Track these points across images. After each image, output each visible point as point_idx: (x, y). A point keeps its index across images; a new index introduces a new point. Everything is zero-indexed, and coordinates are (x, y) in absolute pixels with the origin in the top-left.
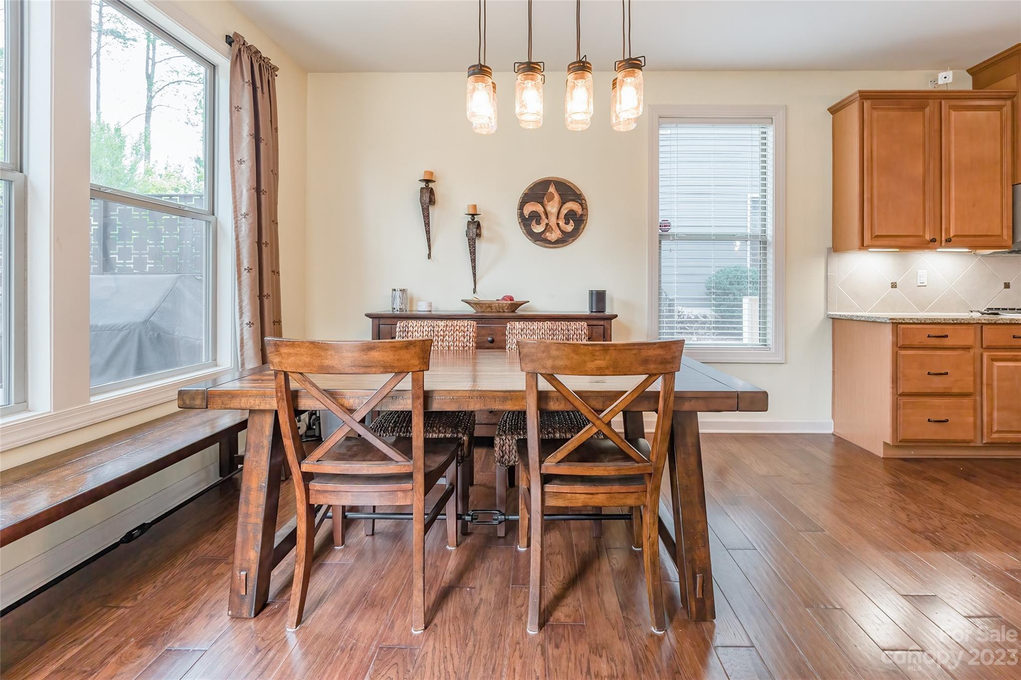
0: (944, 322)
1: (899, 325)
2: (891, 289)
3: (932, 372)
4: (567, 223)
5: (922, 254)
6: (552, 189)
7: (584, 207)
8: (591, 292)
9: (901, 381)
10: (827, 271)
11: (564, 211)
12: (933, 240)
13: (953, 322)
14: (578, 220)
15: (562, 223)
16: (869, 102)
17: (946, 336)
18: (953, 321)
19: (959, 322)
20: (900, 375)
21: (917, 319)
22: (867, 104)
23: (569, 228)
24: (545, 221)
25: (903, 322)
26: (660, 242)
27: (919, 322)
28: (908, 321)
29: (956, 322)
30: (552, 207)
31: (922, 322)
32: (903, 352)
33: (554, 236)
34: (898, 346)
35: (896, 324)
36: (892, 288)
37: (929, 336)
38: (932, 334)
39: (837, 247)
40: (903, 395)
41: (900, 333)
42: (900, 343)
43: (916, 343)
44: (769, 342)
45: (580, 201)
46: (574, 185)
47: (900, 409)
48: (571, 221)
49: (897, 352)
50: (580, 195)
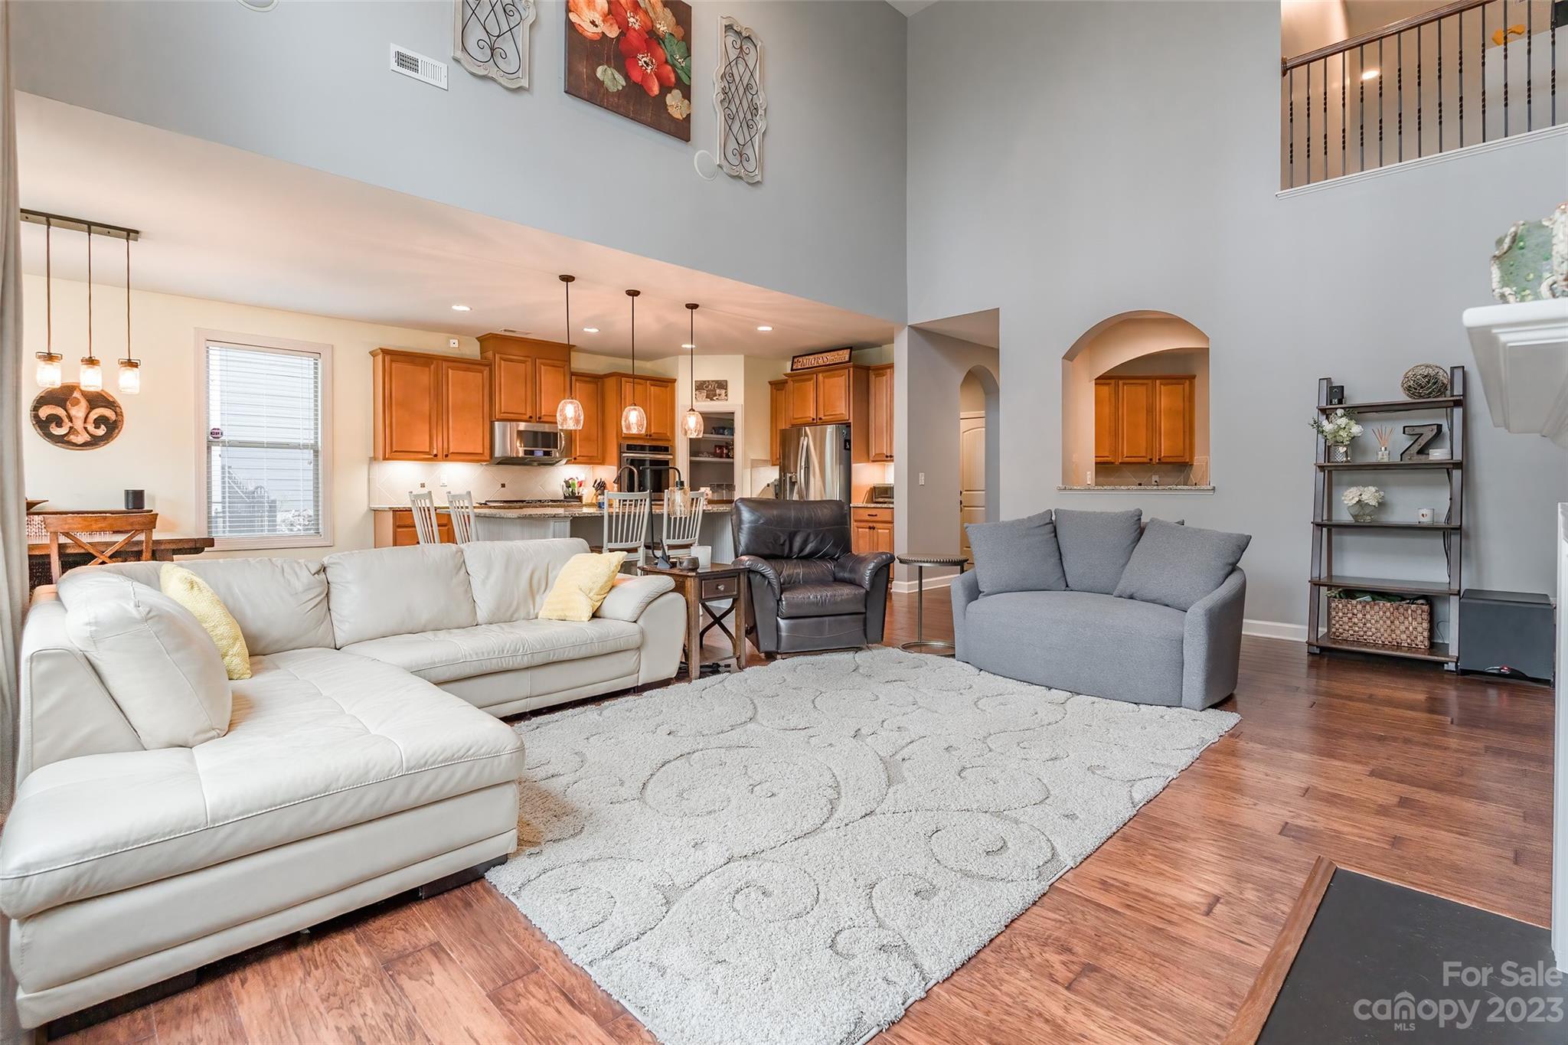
1: (400, 512)
4: (97, 427)
6: (77, 396)
7: (119, 413)
8: (127, 492)
10: (369, 475)
11: (93, 416)
12: (436, 456)
14: (111, 425)
15: (91, 427)
16: (389, 356)
22: (387, 358)
23: (101, 431)
24: (67, 424)
26: (209, 448)
30: (78, 411)
32: (399, 530)
33: (81, 438)
34: (396, 526)
35: (395, 511)
36: (421, 487)
39: (374, 459)
41: (398, 517)
42: (398, 524)
43: (408, 523)
44: (320, 530)
45: (113, 408)
46: (106, 393)
48: (103, 426)
49: (396, 529)
50: (114, 402)
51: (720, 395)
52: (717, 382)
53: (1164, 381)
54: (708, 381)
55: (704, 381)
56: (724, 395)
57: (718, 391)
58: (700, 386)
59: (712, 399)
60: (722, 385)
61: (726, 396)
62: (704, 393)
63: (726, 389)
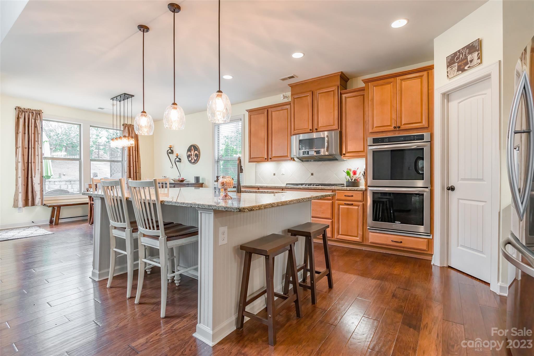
5: (283, 163)
6: (192, 148)
7: (199, 152)
8: (195, 177)
11: (195, 154)
12: (266, 159)
14: (198, 156)
15: (194, 157)
23: (196, 159)
24: (191, 157)
30: (192, 153)
33: (193, 161)
36: (274, 175)
45: (197, 151)
46: (197, 146)
48: (196, 157)
50: (199, 149)
51: (471, 61)
52: (468, 47)
54: (459, 51)
56: (476, 58)
57: (469, 57)
58: (452, 60)
59: (463, 71)
60: (473, 47)
61: (479, 59)
62: (456, 67)
63: (479, 50)
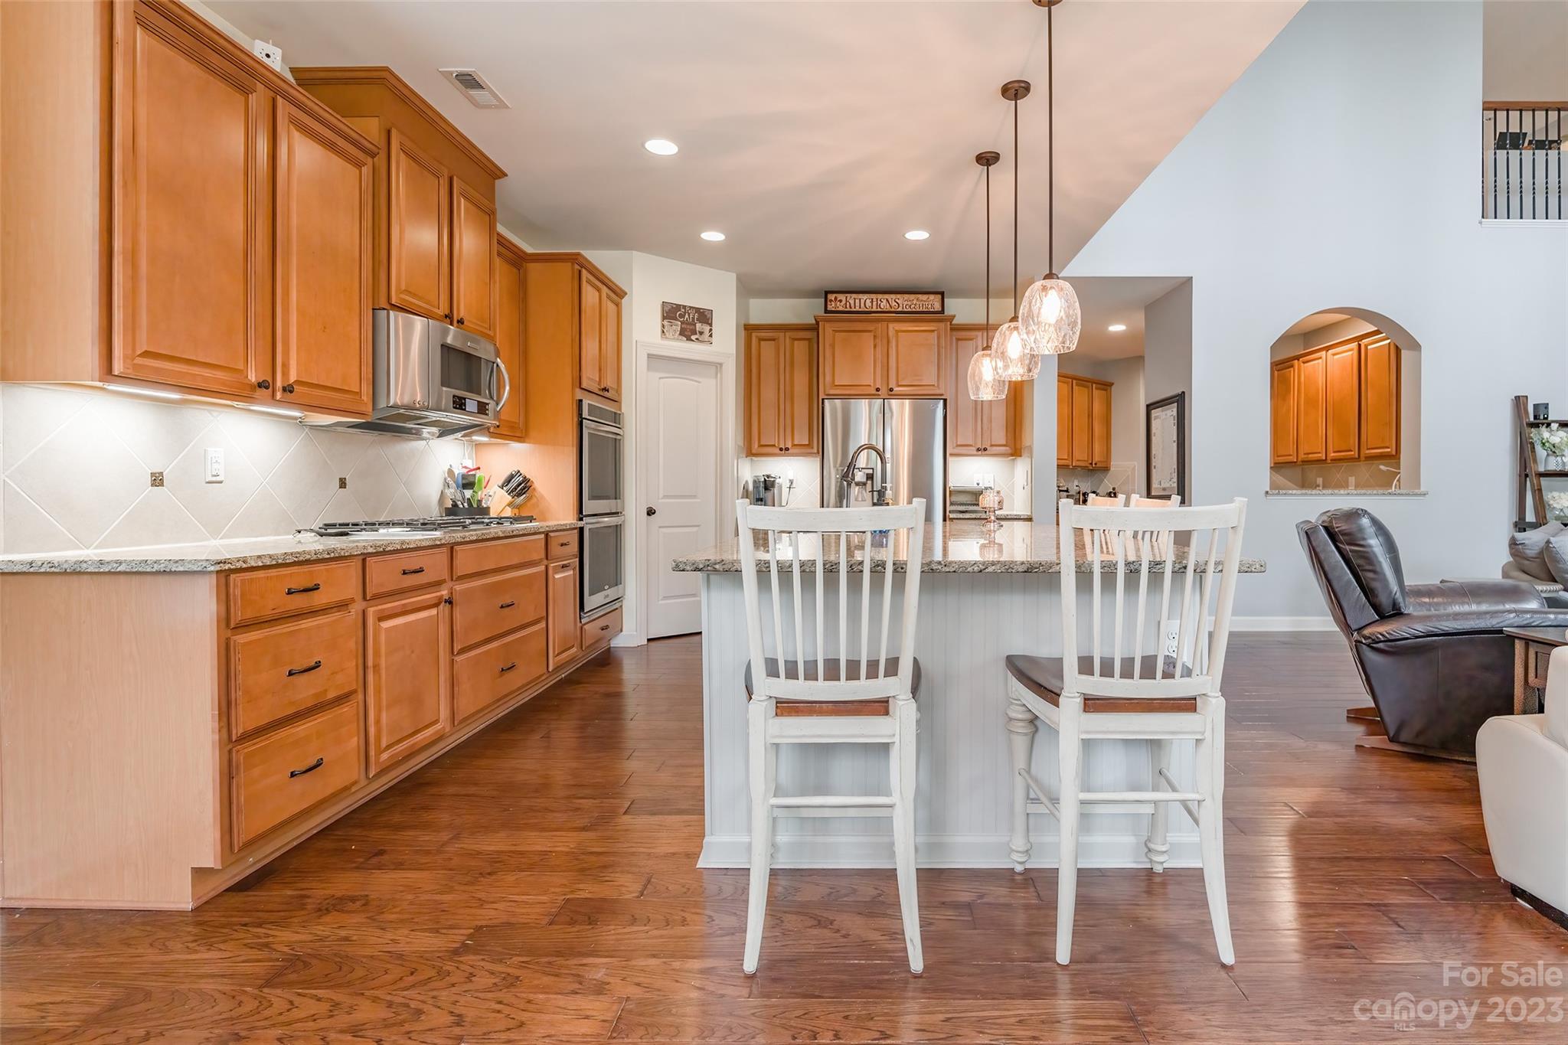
0: (315, 557)
1: (232, 576)
2: (150, 488)
3: (297, 667)
5: (215, 414)
9: (240, 708)
12: (261, 385)
13: (328, 556)
17: (316, 588)
18: (328, 554)
19: (337, 555)
20: (238, 695)
21: (270, 556)
25: (244, 566)
27: (274, 562)
28: (253, 564)
29: (332, 555)
31: (280, 561)
32: (242, 638)
34: (231, 625)
35: (226, 574)
36: (152, 485)
37: (289, 593)
38: (294, 586)
40: (245, 738)
41: (234, 592)
42: (237, 616)
43: (267, 612)
47: (237, 774)
49: (228, 639)
51: (701, 333)
52: (698, 310)
53: (1099, 386)
54: (684, 307)
55: (678, 306)
56: (707, 333)
57: (699, 326)
58: (671, 313)
59: (689, 339)
60: (705, 316)
61: (711, 336)
62: (678, 326)
63: (711, 325)
